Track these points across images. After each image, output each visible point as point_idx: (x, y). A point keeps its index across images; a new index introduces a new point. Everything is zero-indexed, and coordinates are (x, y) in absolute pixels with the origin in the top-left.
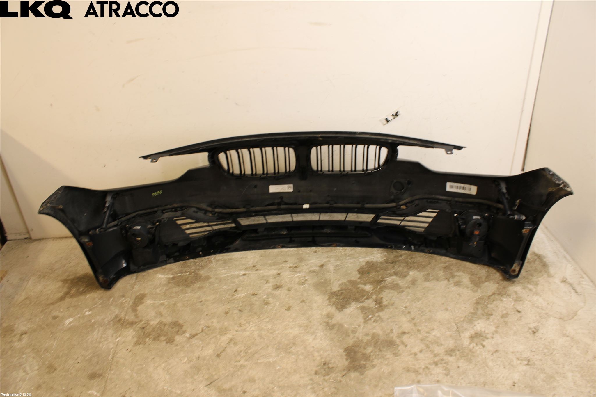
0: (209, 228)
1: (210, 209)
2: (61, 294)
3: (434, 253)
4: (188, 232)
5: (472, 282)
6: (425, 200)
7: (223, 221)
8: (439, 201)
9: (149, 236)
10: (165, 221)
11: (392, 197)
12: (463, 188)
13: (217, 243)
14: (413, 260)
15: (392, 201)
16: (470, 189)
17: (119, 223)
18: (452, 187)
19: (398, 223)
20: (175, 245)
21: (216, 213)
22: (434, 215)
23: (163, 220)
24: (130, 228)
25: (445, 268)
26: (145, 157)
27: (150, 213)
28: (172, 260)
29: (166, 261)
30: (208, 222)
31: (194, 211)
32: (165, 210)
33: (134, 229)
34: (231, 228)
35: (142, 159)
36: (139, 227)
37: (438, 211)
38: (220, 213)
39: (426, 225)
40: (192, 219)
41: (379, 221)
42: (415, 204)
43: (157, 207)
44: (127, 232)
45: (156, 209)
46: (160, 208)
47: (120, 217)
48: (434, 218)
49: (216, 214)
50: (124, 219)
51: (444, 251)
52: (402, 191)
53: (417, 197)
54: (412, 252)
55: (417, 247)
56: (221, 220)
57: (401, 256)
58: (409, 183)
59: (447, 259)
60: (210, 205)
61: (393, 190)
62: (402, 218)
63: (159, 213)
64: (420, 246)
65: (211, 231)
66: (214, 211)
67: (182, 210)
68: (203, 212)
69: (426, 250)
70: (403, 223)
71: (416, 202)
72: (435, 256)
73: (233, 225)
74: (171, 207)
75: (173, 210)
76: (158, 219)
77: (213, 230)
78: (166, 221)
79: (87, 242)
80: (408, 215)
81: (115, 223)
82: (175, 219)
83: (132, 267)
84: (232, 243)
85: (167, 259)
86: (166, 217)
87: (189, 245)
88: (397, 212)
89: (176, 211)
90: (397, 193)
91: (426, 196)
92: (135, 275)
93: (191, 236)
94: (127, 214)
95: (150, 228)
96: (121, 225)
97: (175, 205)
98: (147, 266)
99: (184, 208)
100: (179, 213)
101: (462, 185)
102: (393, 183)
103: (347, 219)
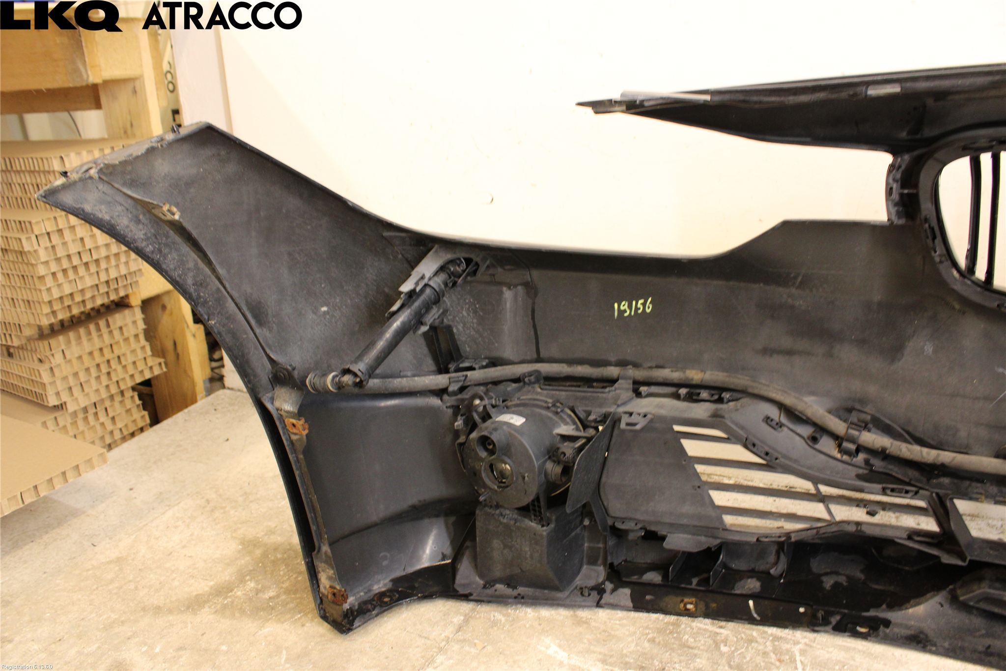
0: (817, 510)
1: (838, 426)
2: (203, 586)
4: (720, 498)
7: (884, 492)
9: (549, 466)
10: (635, 424)
13: (828, 582)
17: (454, 388)
20: (653, 537)
21: (860, 449)
23: (625, 419)
24: (486, 416)
26: (600, 107)
27: (587, 381)
28: (625, 593)
29: (600, 590)
30: (815, 481)
31: (768, 420)
32: (648, 384)
33: (498, 421)
34: (913, 534)
35: (589, 110)
36: (518, 421)
38: (883, 454)
40: (749, 445)
43: (622, 364)
44: (472, 426)
45: (613, 371)
46: (631, 372)
47: (466, 364)
49: (861, 456)
50: (475, 375)
56: (879, 487)
60: (845, 411)
63: (623, 389)
65: (819, 525)
66: (852, 440)
67: (720, 400)
68: (806, 431)
73: (929, 525)
74: (675, 375)
75: (683, 391)
76: (612, 409)
77: (832, 523)
78: (638, 427)
79: (291, 415)
81: (441, 380)
82: (677, 428)
83: (466, 574)
84: (899, 602)
85: (609, 586)
86: (643, 411)
87: (709, 555)
89: (693, 398)
92: (465, 607)
93: (728, 519)
94: (494, 363)
95: (565, 438)
96: (459, 396)
97: (695, 375)
98: (521, 590)
99: (726, 395)
100: (701, 410)
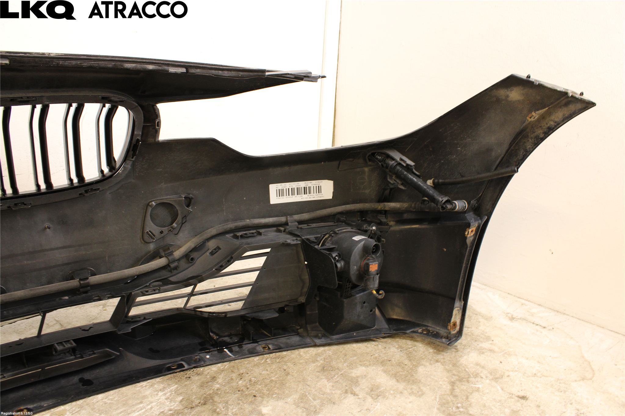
3: (279, 349)
5: (396, 376)
6: (228, 236)
8: (262, 231)
11: (152, 247)
12: (306, 191)
14: (247, 377)
15: (155, 255)
16: (319, 189)
18: (280, 193)
19: (179, 303)
22: (260, 262)
25: (323, 369)
37: (268, 250)
39: (246, 291)
41: (134, 311)
42: (210, 251)
48: (263, 271)
51: (295, 339)
52: (175, 225)
53: (213, 231)
54: (232, 363)
55: (236, 348)
57: (214, 378)
58: (189, 202)
59: (312, 351)
61: (151, 227)
62: (189, 289)
64: (240, 344)
69: (260, 348)
70: (195, 301)
71: (212, 245)
72: (285, 353)
80: (201, 279)
88: (172, 279)
90: (162, 232)
91: (231, 225)
101: (302, 184)
102: (150, 209)
103: (45, 331)
